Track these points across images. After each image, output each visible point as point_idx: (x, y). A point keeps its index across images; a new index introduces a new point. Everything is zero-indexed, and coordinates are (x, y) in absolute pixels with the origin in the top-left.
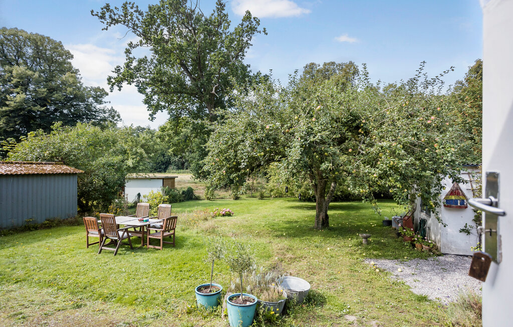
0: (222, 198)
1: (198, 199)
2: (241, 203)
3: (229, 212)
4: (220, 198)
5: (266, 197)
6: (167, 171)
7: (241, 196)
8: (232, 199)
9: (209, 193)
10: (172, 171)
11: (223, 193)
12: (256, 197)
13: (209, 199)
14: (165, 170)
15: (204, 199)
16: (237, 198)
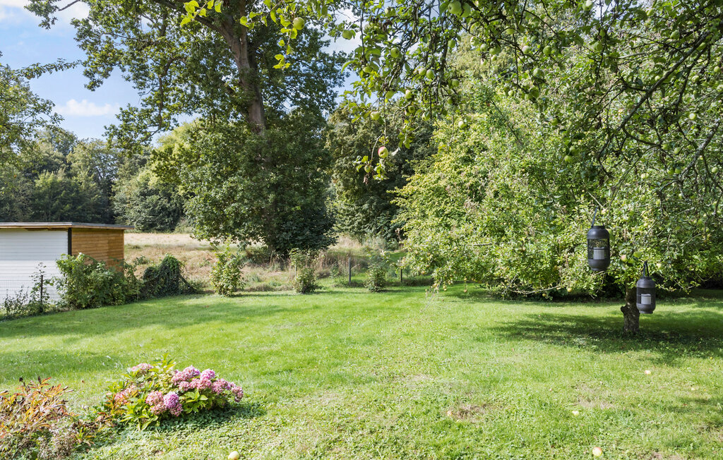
0: (267, 289)
1: (194, 290)
2: (317, 307)
3: (207, 391)
4: (260, 289)
5: (390, 284)
6: (177, 228)
7: (322, 283)
8: (294, 291)
9: (224, 275)
10: (186, 229)
11: (274, 274)
12: (361, 285)
13: (223, 291)
14: (171, 228)
15: (210, 293)
16: (308, 288)
